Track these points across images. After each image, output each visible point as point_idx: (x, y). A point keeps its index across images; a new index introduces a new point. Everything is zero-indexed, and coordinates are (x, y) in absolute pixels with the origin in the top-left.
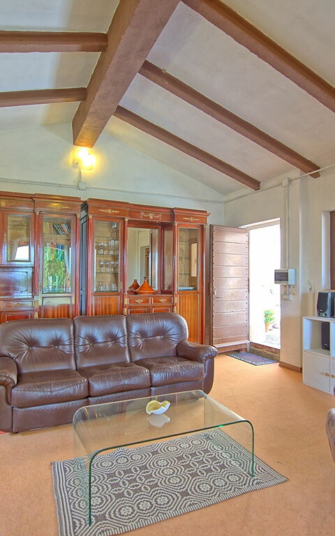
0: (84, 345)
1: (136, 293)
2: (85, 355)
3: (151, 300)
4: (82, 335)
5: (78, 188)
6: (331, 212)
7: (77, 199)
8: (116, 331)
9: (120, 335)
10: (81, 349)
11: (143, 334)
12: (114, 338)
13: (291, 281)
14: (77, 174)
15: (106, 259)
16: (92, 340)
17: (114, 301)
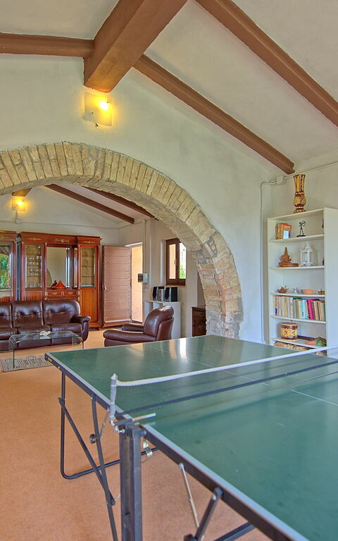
0: (18, 316)
1: (53, 289)
2: (18, 321)
3: (63, 293)
4: (17, 311)
5: (15, 223)
6: (167, 241)
7: (14, 233)
8: (36, 309)
9: (38, 311)
10: (16, 318)
11: (52, 311)
12: (35, 313)
13: (145, 281)
14: (15, 215)
15: (34, 267)
16: (22, 314)
17: (39, 294)
